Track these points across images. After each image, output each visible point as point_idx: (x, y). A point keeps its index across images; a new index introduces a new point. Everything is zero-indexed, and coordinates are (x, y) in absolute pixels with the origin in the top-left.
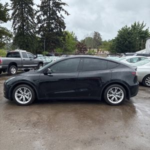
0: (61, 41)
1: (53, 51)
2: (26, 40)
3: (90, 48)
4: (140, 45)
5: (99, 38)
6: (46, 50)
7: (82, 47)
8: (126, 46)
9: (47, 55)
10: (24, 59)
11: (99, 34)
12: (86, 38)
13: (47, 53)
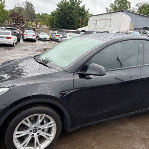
5: (31, 10)
7: (17, 18)
11: (32, 5)
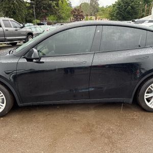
0: (54, 6)
1: (46, 20)
2: (12, 6)
3: (87, 15)
4: (143, 10)
5: (96, 4)
6: (37, 18)
7: (78, 14)
8: (128, 12)
9: (39, 24)
10: (7, 28)
12: (82, 4)
13: (38, 21)
